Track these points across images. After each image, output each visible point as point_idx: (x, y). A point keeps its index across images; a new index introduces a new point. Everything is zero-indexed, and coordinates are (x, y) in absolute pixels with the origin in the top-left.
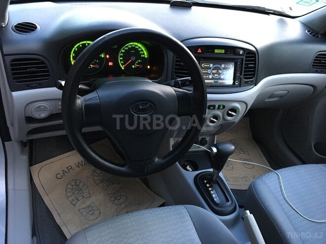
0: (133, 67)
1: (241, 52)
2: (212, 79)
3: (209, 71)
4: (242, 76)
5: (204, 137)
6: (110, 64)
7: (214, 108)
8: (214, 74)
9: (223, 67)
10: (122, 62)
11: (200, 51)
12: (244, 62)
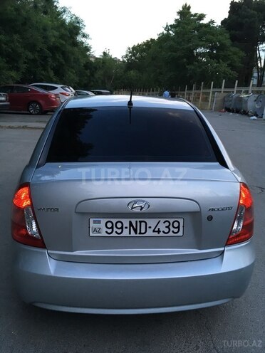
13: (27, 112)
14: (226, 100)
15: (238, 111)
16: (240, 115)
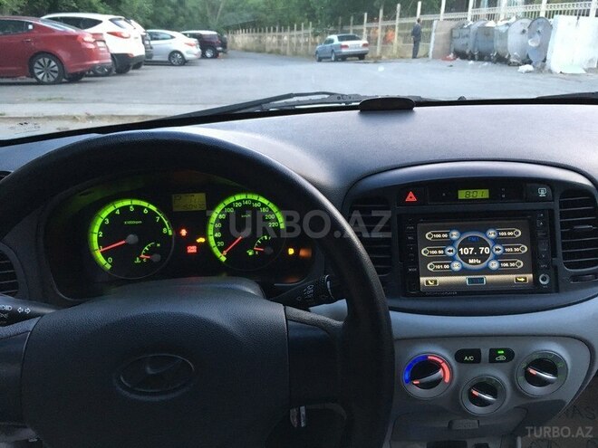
0: (251, 253)
1: (542, 192)
2: (463, 272)
3: (450, 251)
4: (559, 261)
5: (482, 441)
6: (189, 251)
7: (478, 360)
8: (465, 258)
9: (492, 236)
10: (221, 244)
11: (411, 197)
12: (558, 220)
13: (29, 80)
14: (456, 34)
15: (482, 57)
16: (490, 64)
